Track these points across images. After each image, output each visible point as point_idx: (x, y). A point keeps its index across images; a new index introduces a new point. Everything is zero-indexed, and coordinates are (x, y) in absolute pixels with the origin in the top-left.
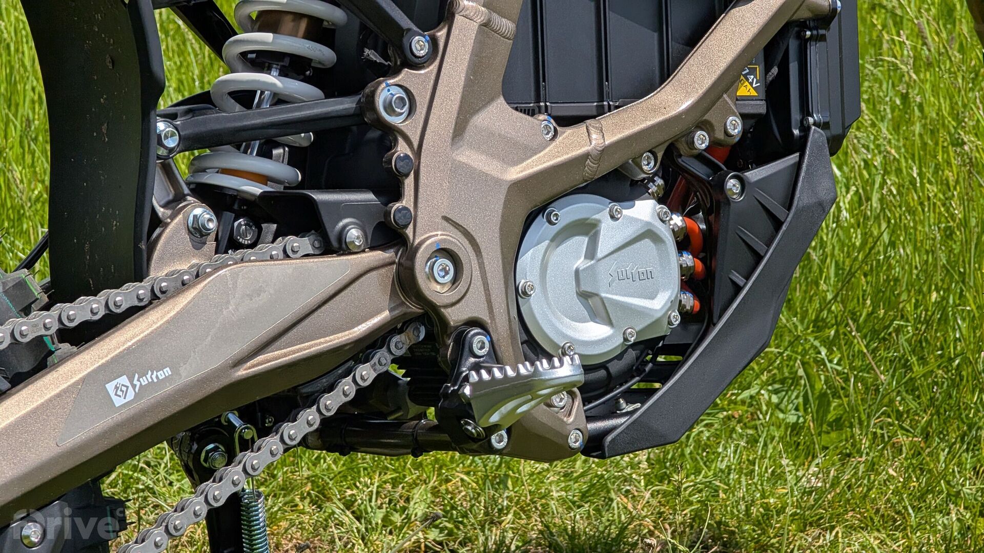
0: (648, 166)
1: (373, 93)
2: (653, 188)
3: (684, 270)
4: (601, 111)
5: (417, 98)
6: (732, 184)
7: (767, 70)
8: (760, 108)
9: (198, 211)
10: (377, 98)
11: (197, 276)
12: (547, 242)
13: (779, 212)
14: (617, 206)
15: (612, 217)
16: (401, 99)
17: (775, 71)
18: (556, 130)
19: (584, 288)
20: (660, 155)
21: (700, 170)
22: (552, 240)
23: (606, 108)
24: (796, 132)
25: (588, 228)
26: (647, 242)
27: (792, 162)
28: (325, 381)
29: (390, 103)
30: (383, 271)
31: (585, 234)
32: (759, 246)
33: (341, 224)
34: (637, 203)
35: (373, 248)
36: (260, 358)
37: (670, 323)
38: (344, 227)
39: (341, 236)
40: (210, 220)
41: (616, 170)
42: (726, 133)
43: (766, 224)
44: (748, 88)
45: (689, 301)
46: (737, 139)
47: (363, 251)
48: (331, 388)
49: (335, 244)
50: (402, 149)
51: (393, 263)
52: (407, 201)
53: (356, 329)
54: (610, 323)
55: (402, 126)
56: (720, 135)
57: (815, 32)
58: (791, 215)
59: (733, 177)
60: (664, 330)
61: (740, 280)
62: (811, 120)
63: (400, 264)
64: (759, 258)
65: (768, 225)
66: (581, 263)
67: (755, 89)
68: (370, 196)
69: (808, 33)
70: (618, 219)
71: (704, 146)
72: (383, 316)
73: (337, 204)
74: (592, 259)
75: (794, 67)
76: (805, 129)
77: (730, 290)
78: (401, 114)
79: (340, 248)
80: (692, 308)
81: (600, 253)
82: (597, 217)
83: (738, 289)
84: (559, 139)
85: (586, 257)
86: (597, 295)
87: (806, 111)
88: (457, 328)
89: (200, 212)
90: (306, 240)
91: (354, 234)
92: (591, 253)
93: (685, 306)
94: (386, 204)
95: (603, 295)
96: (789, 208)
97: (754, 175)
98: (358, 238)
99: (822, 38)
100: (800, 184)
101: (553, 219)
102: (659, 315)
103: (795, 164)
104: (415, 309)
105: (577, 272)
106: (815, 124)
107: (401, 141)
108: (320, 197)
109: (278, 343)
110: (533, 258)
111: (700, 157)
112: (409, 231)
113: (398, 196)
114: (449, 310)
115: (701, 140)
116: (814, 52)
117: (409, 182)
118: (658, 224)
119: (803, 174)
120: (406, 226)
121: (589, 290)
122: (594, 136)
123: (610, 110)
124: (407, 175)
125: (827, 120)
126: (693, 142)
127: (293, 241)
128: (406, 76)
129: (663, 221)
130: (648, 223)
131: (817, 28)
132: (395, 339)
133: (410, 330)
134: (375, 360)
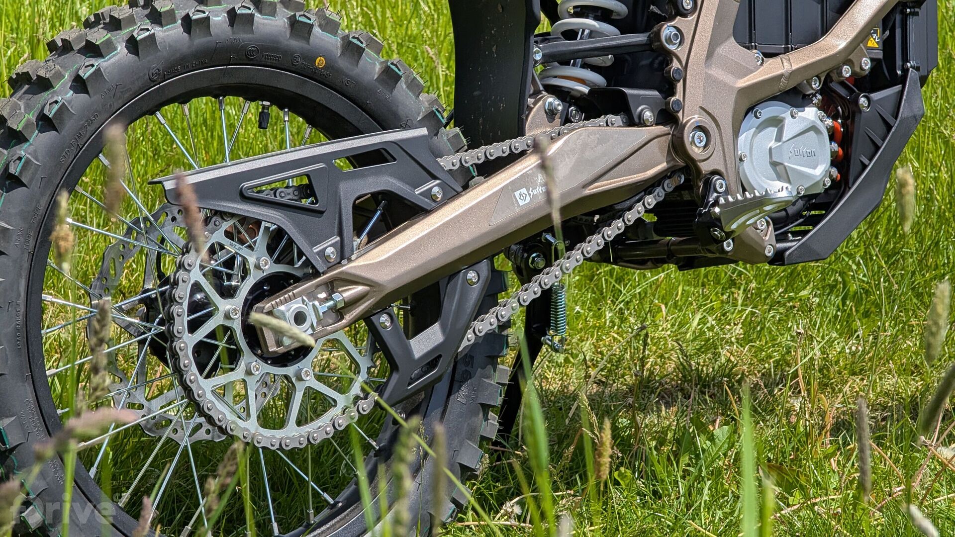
0: (816, 85)
1: (659, 31)
2: (815, 101)
3: (834, 154)
4: (786, 50)
5: (685, 34)
6: (863, 101)
7: (884, 32)
8: (880, 55)
9: (550, 100)
10: (662, 33)
11: (559, 134)
12: (754, 129)
13: (890, 120)
14: (795, 110)
15: (793, 116)
16: (675, 34)
17: (887, 33)
18: (763, 60)
19: (775, 159)
20: (823, 79)
21: (842, 92)
22: (757, 128)
23: (790, 49)
24: (899, 72)
25: (777, 122)
26: (812, 133)
27: (897, 90)
28: (628, 203)
29: (670, 37)
30: (664, 138)
31: (776, 126)
32: (878, 141)
33: (640, 109)
34: (807, 109)
35: (657, 124)
36: (596, 184)
37: (824, 185)
38: (642, 110)
39: (640, 116)
40: (559, 105)
41: (795, 88)
42: (861, 68)
43: (882, 128)
44: (874, 42)
45: (835, 172)
46: (867, 72)
47: (652, 126)
48: (630, 208)
49: (637, 120)
50: (675, 64)
51: (669, 134)
52: (679, 96)
53: (648, 172)
54: (789, 182)
55: (676, 51)
56: (857, 69)
57: (913, 10)
58: (897, 122)
59: (864, 96)
60: (820, 190)
61: (866, 161)
62: (909, 65)
63: (673, 135)
64: (877, 148)
65: (884, 128)
66: (773, 144)
67: (877, 43)
68: (656, 93)
69: (908, 10)
70: (795, 118)
71: (848, 75)
72: (663, 166)
73: (639, 96)
74: (779, 141)
75: (898, 32)
76: (905, 71)
77: (860, 167)
78: (675, 44)
79: (640, 122)
80: (837, 177)
81: (784, 139)
82: (783, 115)
83: (865, 167)
84: (765, 65)
85: (776, 140)
86: (782, 164)
87: (905, 59)
88: (706, 175)
89: (551, 100)
90: (619, 117)
91: (648, 115)
92: (779, 138)
93: (832, 176)
94: (665, 98)
95: (786, 164)
96: (896, 118)
97: (875, 96)
98: (650, 117)
99: (917, 14)
100: (903, 104)
101: (758, 114)
102: (818, 179)
103: (898, 92)
104: (680, 163)
105: (770, 149)
106: (911, 67)
107: (675, 60)
108: (627, 91)
109: (606, 176)
110: (746, 137)
111: (842, 84)
112: (680, 114)
113: (673, 94)
114: (702, 163)
115: (847, 72)
116: (912, 22)
117: (680, 85)
118: (819, 122)
119: (904, 97)
120: (678, 112)
121: (778, 161)
122: (785, 64)
123: (792, 50)
124: (679, 81)
125: (919, 65)
126: (842, 73)
127: (611, 118)
128: (678, 21)
129: (822, 121)
130: (813, 122)
131: (914, 7)
132: (667, 182)
133: (676, 177)
134: (656, 193)
